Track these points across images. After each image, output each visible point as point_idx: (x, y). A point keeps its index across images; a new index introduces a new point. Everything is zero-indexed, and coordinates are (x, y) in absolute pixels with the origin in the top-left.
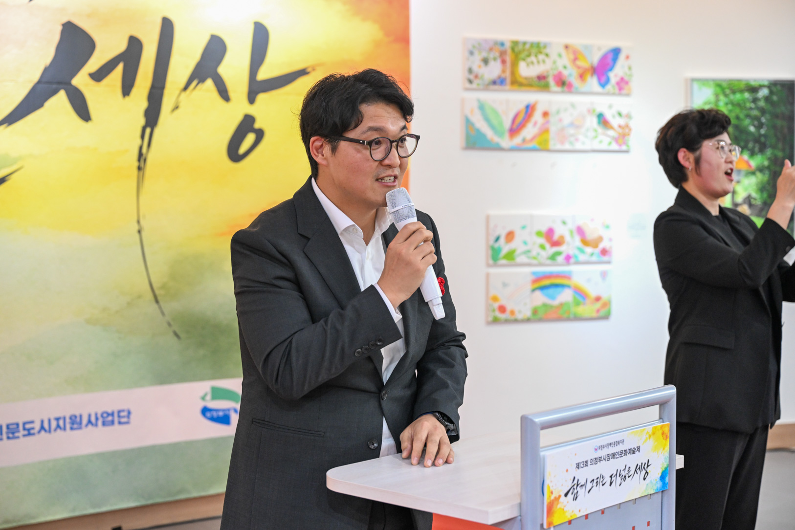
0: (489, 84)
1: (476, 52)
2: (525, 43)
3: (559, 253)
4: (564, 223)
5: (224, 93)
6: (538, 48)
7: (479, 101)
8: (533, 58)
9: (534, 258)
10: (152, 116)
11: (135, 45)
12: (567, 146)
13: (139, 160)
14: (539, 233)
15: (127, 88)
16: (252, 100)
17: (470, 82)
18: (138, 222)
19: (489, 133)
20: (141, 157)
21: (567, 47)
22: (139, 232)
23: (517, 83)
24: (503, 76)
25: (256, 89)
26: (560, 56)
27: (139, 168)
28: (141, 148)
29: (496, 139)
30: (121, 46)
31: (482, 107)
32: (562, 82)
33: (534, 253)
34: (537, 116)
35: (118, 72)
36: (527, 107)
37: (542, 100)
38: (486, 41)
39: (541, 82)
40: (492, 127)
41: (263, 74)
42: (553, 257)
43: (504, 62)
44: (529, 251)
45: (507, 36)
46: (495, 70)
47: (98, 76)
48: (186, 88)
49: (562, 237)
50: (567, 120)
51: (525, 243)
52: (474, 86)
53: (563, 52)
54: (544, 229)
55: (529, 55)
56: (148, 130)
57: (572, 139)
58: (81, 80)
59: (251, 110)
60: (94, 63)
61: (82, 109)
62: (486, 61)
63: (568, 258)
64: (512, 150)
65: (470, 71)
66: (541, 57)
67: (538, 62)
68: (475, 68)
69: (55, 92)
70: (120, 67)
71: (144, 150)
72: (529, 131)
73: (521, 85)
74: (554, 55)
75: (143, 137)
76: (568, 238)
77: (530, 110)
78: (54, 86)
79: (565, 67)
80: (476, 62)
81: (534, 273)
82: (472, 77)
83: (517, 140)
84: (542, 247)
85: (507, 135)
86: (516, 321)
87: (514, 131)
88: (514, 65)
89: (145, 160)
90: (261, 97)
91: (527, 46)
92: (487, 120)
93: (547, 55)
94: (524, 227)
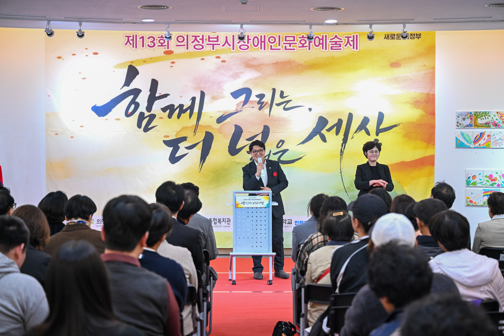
0: (465, 127)
1: (460, 117)
2: (480, 112)
3: (495, 184)
4: (497, 173)
5: (368, 133)
6: (486, 114)
7: (461, 132)
8: (483, 117)
9: (484, 185)
10: (345, 140)
11: (340, 121)
12: (498, 147)
13: (341, 152)
14: (486, 176)
15: (337, 133)
16: (377, 135)
17: (458, 126)
18: (341, 170)
19: (466, 143)
20: (342, 152)
21: (498, 113)
22: (341, 172)
23: (477, 126)
24: (471, 123)
25: (378, 131)
26: (495, 116)
27: (341, 155)
28: (341, 149)
29: (468, 145)
30: (336, 122)
31: (462, 134)
32: (496, 125)
33: (484, 183)
34: (485, 136)
35: (334, 129)
36: (481, 133)
37: (487, 131)
38: (464, 112)
39: (487, 125)
40: (467, 141)
41: (381, 127)
42: (492, 185)
43: (471, 119)
44: (482, 182)
45: (472, 110)
46: (468, 121)
47: (329, 130)
48: (355, 132)
49: (496, 178)
50: (498, 138)
51: (480, 180)
52: (459, 127)
53: (496, 115)
54: (488, 175)
55: (482, 116)
56: (344, 144)
57: (500, 144)
58: (324, 132)
59: (377, 138)
60: (328, 127)
61: (324, 139)
62: (464, 119)
63: (499, 185)
64: (474, 148)
65: (458, 122)
66: (486, 117)
67: (486, 118)
68: (460, 122)
69: (316, 135)
70: (336, 127)
71: (343, 150)
72: (482, 142)
73: (478, 126)
74: (492, 116)
75: (342, 146)
76: (498, 178)
77: (482, 135)
78: (316, 133)
79: (497, 120)
80: (460, 120)
81: (483, 190)
82: (458, 125)
83: (477, 145)
84: (487, 181)
85: (473, 143)
86: (477, 206)
87: (475, 141)
88: (476, 120)
89: (343, 153)
90: (380, 134)
91: (481, 113)
92: (465, 138)
93: (489, 116)
94: (480, 174)
